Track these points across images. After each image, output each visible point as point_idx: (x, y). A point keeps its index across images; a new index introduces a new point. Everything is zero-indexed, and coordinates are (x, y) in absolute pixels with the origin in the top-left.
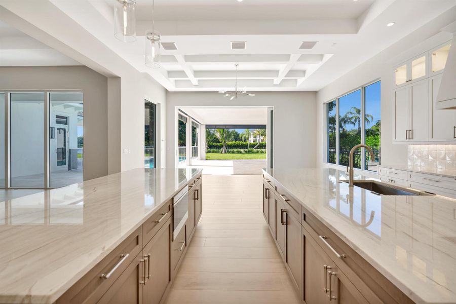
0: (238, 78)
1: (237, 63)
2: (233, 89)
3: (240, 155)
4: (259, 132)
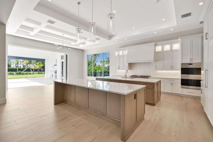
0: (64, 40)
1: (63, 34)
2: (62, 45)
3: (13, 76)
4: (26, 61)
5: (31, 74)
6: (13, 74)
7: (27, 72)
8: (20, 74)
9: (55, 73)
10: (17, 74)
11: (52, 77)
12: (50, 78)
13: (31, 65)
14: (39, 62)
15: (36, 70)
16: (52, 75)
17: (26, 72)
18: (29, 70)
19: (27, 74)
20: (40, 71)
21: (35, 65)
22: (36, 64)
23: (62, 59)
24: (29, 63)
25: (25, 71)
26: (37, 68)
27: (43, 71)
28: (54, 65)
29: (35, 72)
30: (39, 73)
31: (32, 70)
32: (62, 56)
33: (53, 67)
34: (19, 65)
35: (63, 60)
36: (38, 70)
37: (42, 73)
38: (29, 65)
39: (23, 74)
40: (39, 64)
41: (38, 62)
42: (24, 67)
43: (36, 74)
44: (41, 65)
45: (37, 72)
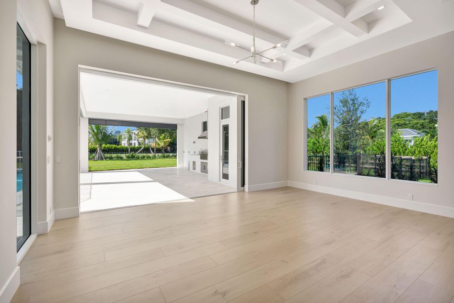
3: (121, 161)
4: (143, 133)
5: (150, 157)
6: (121, 158)
7: (145, 154)
8: (133, 157)
9: (201, 158)
10: (129, 158)
11: (194, 169)
12: (189, 169)
13: (151, 140)
14: (163, 135)
15: (159, 151)
16: (194, 163)
17: (142, 154)
18: (147, 150)
19: (143, 158)
20: (166, 151)
21: (157, 139)
22: (159, 139)
23: (222, 119)
24: (147, 137)
25: (141, 152)
26: (161, 146)
27: (170, 153)
28: (199, 138)
29: (157, 154)
30: (164, 157)
31: (153, 149)
32: (222, 109)
33: (194, 142)
34: (133, 142)
35: (225, 122)
36: (163, 151)
37: (169, 156)
38: (147, 141)
39: (138, 158)
40: (165, 137)
41: (162, 133)
42: (139, 144)
43: (160, 158)
44: (167, 140)
45: (160, 154)
